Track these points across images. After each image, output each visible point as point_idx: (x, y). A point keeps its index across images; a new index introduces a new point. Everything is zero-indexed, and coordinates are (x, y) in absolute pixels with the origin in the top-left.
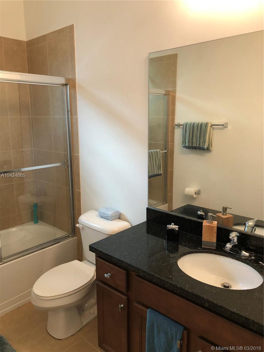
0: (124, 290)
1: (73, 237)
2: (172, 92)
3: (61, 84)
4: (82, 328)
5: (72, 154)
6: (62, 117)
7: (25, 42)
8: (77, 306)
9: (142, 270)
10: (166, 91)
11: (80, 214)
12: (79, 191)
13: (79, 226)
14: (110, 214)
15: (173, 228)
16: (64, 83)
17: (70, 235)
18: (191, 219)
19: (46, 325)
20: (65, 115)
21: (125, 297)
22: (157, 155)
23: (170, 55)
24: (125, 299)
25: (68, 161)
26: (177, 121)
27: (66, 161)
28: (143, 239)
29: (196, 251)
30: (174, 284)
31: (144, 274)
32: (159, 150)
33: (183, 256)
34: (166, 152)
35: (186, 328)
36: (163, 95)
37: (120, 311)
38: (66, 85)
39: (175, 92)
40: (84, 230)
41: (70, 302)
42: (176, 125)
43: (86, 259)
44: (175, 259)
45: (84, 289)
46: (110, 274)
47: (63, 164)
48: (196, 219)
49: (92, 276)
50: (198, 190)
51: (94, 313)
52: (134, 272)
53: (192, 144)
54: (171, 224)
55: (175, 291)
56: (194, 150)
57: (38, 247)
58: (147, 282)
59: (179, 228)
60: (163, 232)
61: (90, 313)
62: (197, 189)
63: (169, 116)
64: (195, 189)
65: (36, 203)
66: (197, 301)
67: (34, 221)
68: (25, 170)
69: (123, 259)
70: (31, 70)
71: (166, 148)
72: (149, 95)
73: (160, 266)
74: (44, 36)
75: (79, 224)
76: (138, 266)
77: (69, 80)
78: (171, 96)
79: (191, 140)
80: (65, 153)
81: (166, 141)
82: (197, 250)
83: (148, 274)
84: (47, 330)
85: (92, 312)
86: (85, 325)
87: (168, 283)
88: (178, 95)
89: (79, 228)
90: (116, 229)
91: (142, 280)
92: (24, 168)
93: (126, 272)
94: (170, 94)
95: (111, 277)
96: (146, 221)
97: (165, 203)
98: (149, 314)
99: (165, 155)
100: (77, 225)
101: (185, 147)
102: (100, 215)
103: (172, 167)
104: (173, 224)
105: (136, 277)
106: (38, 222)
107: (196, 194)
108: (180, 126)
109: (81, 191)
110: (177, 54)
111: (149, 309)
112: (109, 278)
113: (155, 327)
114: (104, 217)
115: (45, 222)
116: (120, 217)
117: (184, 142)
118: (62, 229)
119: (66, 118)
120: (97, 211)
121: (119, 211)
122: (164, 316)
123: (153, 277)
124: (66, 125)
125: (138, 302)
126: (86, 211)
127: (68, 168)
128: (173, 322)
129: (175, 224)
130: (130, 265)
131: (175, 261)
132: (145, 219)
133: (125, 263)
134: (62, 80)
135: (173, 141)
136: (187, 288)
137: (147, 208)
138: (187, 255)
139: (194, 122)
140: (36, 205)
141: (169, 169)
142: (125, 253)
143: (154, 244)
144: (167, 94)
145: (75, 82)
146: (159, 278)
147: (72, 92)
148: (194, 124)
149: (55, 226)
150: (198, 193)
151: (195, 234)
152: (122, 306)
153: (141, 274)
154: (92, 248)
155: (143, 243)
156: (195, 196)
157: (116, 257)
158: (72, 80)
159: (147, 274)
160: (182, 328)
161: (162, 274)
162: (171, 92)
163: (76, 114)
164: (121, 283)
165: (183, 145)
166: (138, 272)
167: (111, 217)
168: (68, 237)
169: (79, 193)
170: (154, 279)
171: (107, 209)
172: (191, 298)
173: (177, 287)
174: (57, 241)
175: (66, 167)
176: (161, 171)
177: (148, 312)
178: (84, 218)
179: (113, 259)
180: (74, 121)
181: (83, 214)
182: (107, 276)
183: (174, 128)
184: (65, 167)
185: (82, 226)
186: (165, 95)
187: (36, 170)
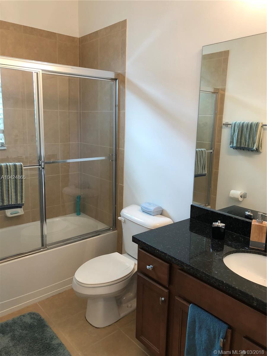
0: (166, 283)
1: (113, 230)
2: (222, 90)
3: (110, 79)
4: (119, 320)
5: (117, 148)
6: (110, 111)
7: (77, 38)
8: (116, 297)
9: (186, 264)
10: (215, 89)
11: (122, 208)
12: (122, 185)
13: (121, 219)
14: (153, 209)
15: (219, 225)
16: (113, 77)
17: (111, 229)
18: (239, 218)
19: (85, 313)
20: (113, 110)
21: (166, 291)
22: (202, 154)
23: (221, 52)
24: (167, 292)
25: (113, 155)
26: (225, 121)
27: (111, 155)
28: (186, 235)
29: (243, 250)
30: (220, 279)
31: (188, 268)
32: (205, 149)
33: (229, 254)
34: (212, 152)
35: (230, 327)
36: (211, 93)
37: (161, 304)
38: (116, 79)
39: (224, 90)
40: (125, 223)
41: (110, 292)
42: (223, 125)
43: (126, 253)
44: (221, 257)
45: (125, 281)
46: (152, 266)
47: (108, 158)
48: (244, 218)
49: (132, 269)
50: (245, 193)
51: (131, 307)
52: (178, 265)
53: (240, 145)
54: (217, 222)
55: (221, 287)
56: (242, 151)
57: (80, 237)
58: (191, 277)
59: (225, 226)
60: (208, 230)
61: (127, 307)
62: (243, 193)
63: (217, 115)
64: (241, 192)
65: (80, 195)
66: (244, 299)
67: (76, 213)
68: (70, 162)
69: (167, 252)
70: (82, 64)
71: (212, 148)
72: (200, 92)
73: (205, 262)
74: (97, 32)
75: (121, 217)
76: (182, 260)
77: (119, 75)
78: (220, 95)
79: (239, 140)
80: (110, 147)
81: (212, 140)
82: (245, 249)
83: (193, 268)
84: (85, 317)
85: (130, 305)
86: (122, 318)
87: (213, 279)
88: (228, 94)
89: (120, 221)
90: (158, 225)
91: (185, 274)
92: (70, 159)
93: (169, 265)
94: (219, 93)
95: (153, 269)
96: (190, 218)
97: (207, 205)
98: (191, 309)
99: (211, 156)
100: (119, 218)
101: (232, 147)
102: (142, 210)
103: (217, 168)
104: (220, 221)
105: (179, 271)
106: (80, 214)
107: (241, 197)
108: (228, 126)
109: (124, 185)
110: (228, 51)
111: (191, 304)
112: (151, 270)
113: (197, 323)
114: (146, 211)
115: (87, 215)
116: (162, 213)
117: (232, 142)
118: (103, 222)
119: (113, 112)
120: (139, 206)
121: (161, 207)
122: (207, 313)
123: (198, 271)
124: (113, 119)
125: (180, 296)
126: (128, 205)
127: (112, 162)
128: (217, 320)
129: (221, 222)
130: (173, 258)
131: (220, 258)
132: (189, 217)
133: (169, 255)
134: (111, 75)
135: (220, 141)
136: (234, 284)
137: (191, 205)
138: (233, 253)
139: (243, 122)
140: (79, 198)
141: (214, 170)
142: (169, 247)
143: (198, 240)
144: (216, 92)
145: (124, 77)
146: (204, 273)
147: (121, 87)
148: (243, 124)
149: (96, 219)
150: (244, 196)
151: (242, 234)
152: (163, 299)
153: (185, 267)
154: (135, 239)
155: (187, 239)
156: (241, 199)
157: (160, 249)
158: (121, 75)
159: (191, 268)
160: (225, 326)
161: (207, 269)
162: (220, 90)
163: (124, 109)
164: (164, 276)
165: (230, 145)
166: (182, 266)
167: (153, 212)
168: (109, 229)
169: (122, 188)
170: (198, 273)
171: (150, 204)
172: (237, 295)
173: (223, 282)
174: (97, 233)
175: (111, 161)
176: (205, 171)
177: (190, 307)
178: (126, 212)
179: (156, 251)
180: (121, 115)
181: (124, 208)
182: (149, 268)
183: (221, 128)
184: (109, 161)
185: (123, 219)
186: (214, 93)
187: (81, 162)
